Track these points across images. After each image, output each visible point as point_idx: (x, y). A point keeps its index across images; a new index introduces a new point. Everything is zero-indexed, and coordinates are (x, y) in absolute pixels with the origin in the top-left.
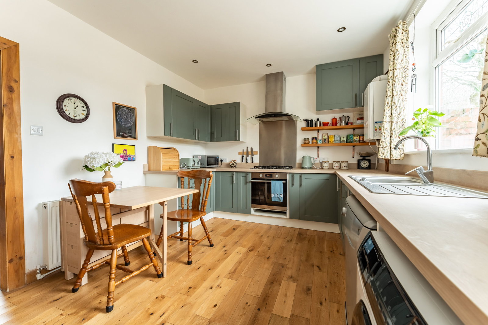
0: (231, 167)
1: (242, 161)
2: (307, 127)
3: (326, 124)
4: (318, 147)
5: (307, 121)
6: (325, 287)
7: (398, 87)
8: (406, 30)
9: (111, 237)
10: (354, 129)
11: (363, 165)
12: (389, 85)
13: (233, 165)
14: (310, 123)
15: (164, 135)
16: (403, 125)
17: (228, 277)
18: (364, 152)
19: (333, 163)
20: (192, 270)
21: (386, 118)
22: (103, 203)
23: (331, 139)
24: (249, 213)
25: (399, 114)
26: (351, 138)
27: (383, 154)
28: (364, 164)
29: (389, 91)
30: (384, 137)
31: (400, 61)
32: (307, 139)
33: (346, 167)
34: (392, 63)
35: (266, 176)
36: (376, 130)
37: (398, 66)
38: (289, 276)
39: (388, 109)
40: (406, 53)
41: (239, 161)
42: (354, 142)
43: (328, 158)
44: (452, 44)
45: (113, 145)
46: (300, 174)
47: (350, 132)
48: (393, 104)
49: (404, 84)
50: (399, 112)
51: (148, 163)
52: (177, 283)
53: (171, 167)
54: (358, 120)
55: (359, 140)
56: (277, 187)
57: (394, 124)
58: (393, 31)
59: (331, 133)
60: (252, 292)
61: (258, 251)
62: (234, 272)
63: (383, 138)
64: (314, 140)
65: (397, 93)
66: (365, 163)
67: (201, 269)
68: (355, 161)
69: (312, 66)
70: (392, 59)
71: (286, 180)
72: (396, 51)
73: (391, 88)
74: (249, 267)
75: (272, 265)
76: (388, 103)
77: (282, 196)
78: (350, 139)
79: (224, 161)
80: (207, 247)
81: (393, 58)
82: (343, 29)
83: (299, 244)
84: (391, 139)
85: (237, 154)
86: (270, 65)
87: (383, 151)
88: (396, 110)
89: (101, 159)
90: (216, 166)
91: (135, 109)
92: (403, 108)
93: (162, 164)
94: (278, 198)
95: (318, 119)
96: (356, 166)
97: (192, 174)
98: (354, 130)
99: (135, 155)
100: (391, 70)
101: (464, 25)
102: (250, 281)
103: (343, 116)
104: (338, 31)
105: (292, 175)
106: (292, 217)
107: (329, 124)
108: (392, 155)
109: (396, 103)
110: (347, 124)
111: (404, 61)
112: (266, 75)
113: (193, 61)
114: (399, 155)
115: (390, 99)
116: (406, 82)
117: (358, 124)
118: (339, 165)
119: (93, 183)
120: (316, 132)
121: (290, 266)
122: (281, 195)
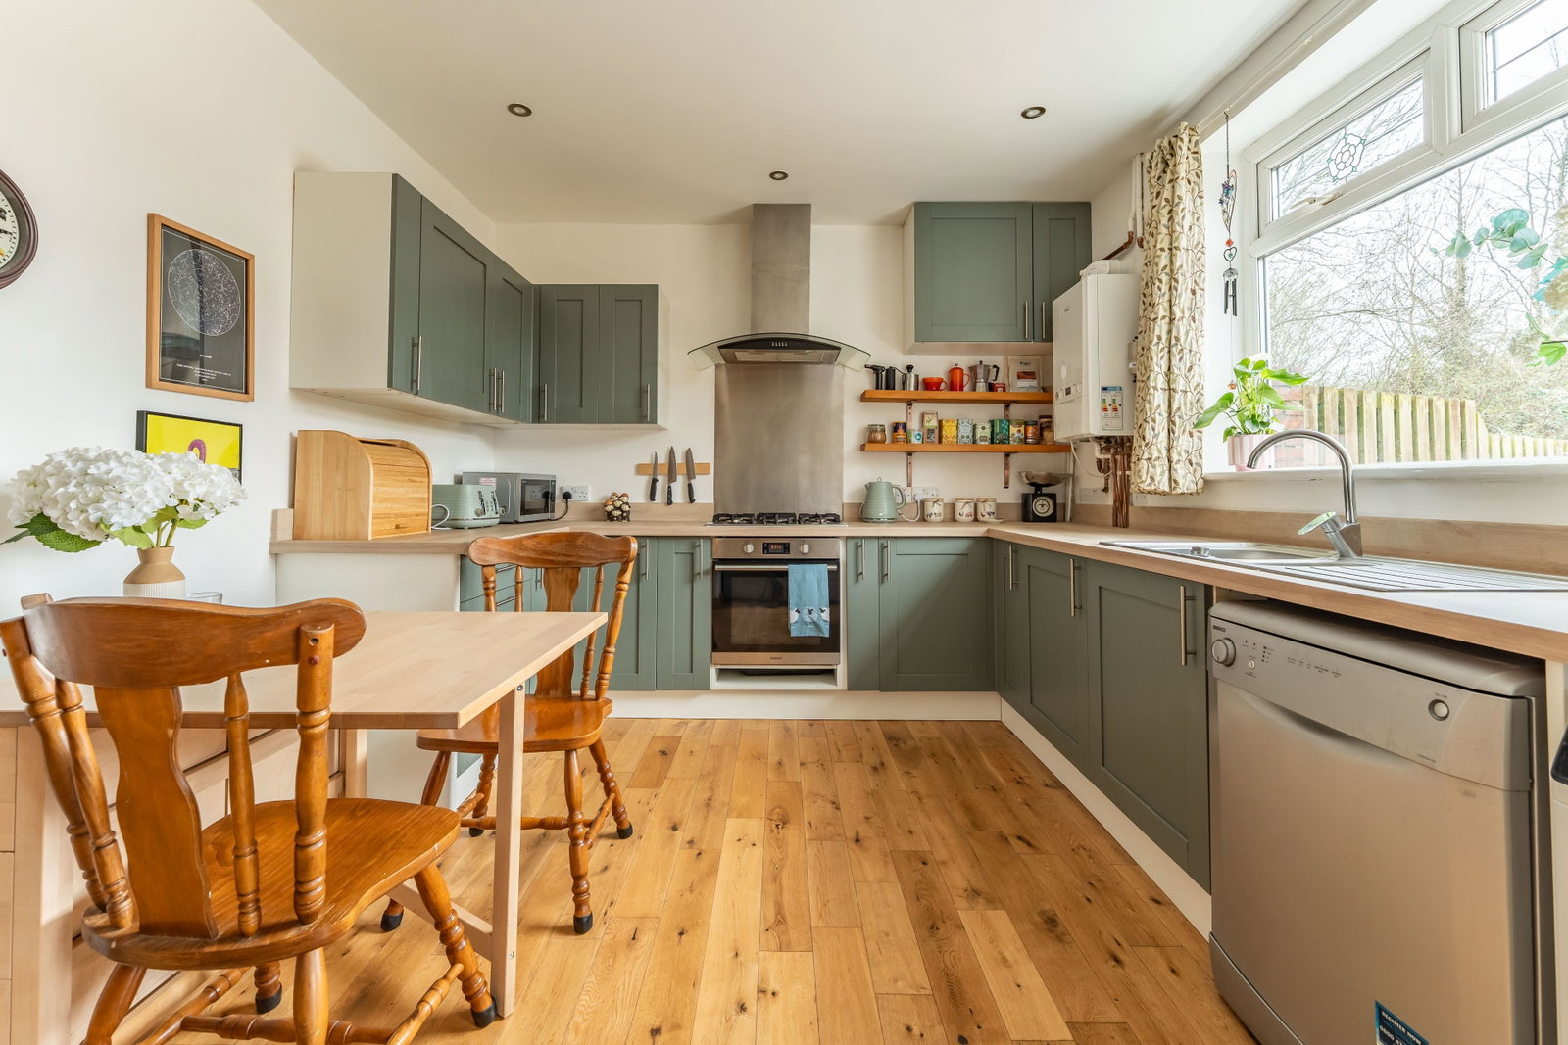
0: (610, 517)
1: (652, 497)
2: (877, 388)
3: (930, 385)
4: (910, 454)
5: (876, 369)
6: (1086, 902)
7: (1184, 299)
8: (1196, 150)
9: (313, 884)
10: (1008, 404)
11: (1039, 508)
12: (1160, 289)
13: (619, 513)
14: (885, 379)
15: (390, 385)
16: (1197, 401)
17: (774, 944)
18: (1043, 473)
19: (953, 504)
20: (612, 951)
21: (1156, 379)
22: (296, 711)
23: (949, 431)
24: (704, 686)
25: (1189, 371)
26: (1005, 431)
27: (1152, 479)
28: (1041, 507)
29: (1161, 306)
30: (1154, 430)
31: (1186, 228)
32: (879, 428)
33: (992, 516)
34: (1164, 231)
35: (766, 548)
36: (1106, 410)
37: (1183, 242)
38: (966, 891)
39: (1160, 355)
40: (1199, 211)
41: (637, 494)
42: (1012, 442)
43: (937, 489)
44: (1317, 205)
45: (142, 417)
46: (881, 541)
47: (998, 411)
48: (1173, 341)
49: (1198, 292)
50: (1188, 365)
51: (292, 506)
52: (583, 1027)
53: (401, 521)
54: (1019, 377)
55: (1026, 437)
56: (807, 586)
57: (1178, 396)
58: (1160, 147)
59: (947, 411)
60: (896, 981)
61: (807, 824)
62: (780, 920)
63: (1150, 434)
64: (900, 431)
65: (1183, 313)
66: (1045, 503)
67: (645, 939)
68: (1011, 497)
69: (902, 202)
70: (1164, 221)
71: (836, 562)
72: (1177, 200)
73: (1167, 297)
74: (818, 890)
75: (886, 863)
76: (1160, 338)
77: (826, 616)
78: (1000, 432)
79: (575, 498)
80: (610, 842)
81: (1167, 217)
82: (1038, 111)
83: (914, 772)
84: (1169, 438)
85: (632, 470)
86: (782, 176)
87: (1151, 470)
88: (1181, 359)
89: (148, 486)
90: (548, 516)
91: (247, 260)
92: (1198, 355)
93: (373, 507)
94: (815, 623)
95: (910, 368)
96: (1016, 513)
97: (534, 550)
98: (1007, 407)
99: (240, 470)
100: (1162, 249)
101: (1341, 166)
102: (860, 942)
103: (981, 362)
104: (1024, 114)
105: (856, 543)
106: (856, 685)
107: (943, 385)
108: (1175, 481)
109: (1182, 339)
110: (991, 387)
111: (1195, 229)
112: (754, 205)
113: (511, 108)
114: (1192, 481)
115: (1165, 328)
116: (1201, 285)
117: (1022, 390)
118: (973, 511)
119: (245, 614)
120: (904, 405)
121: (941, 854)
122: (822, 611)
